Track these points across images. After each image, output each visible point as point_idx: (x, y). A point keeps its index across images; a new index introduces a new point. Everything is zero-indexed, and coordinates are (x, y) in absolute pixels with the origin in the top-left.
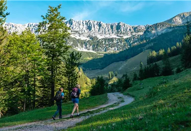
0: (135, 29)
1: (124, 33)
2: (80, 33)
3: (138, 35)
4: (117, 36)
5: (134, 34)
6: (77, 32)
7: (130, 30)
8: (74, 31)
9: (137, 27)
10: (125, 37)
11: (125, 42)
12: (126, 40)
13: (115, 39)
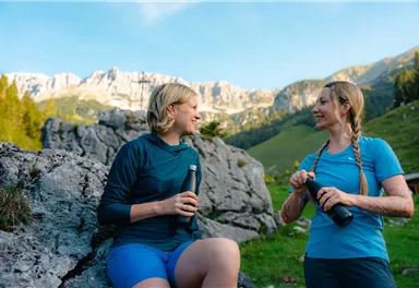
0: (251, 96)
1: (228, 104)
2: (132, 98)
3: (259, 109)
4: (214, 108)
5: (249, 106)
6: (123, 96)
7: (241, 97)
8: (119, 94)
9: (254, 94)
10: (231, 111)
11: (231, 121)
12: (233, 117)
13: (210, 113)
